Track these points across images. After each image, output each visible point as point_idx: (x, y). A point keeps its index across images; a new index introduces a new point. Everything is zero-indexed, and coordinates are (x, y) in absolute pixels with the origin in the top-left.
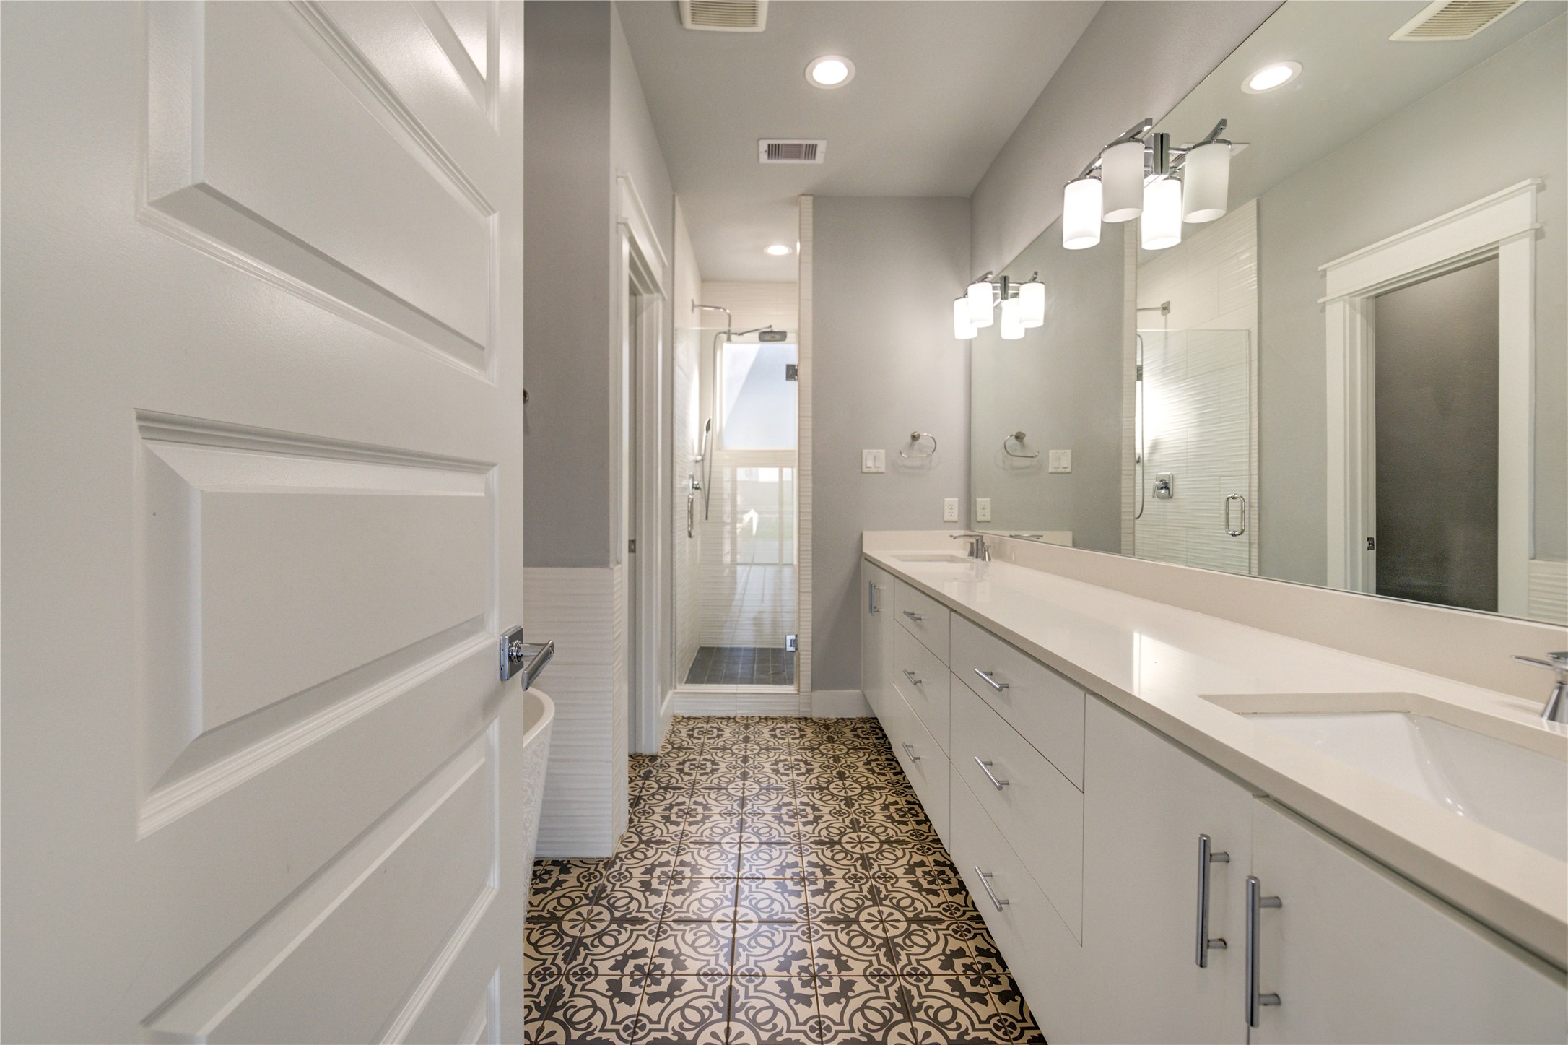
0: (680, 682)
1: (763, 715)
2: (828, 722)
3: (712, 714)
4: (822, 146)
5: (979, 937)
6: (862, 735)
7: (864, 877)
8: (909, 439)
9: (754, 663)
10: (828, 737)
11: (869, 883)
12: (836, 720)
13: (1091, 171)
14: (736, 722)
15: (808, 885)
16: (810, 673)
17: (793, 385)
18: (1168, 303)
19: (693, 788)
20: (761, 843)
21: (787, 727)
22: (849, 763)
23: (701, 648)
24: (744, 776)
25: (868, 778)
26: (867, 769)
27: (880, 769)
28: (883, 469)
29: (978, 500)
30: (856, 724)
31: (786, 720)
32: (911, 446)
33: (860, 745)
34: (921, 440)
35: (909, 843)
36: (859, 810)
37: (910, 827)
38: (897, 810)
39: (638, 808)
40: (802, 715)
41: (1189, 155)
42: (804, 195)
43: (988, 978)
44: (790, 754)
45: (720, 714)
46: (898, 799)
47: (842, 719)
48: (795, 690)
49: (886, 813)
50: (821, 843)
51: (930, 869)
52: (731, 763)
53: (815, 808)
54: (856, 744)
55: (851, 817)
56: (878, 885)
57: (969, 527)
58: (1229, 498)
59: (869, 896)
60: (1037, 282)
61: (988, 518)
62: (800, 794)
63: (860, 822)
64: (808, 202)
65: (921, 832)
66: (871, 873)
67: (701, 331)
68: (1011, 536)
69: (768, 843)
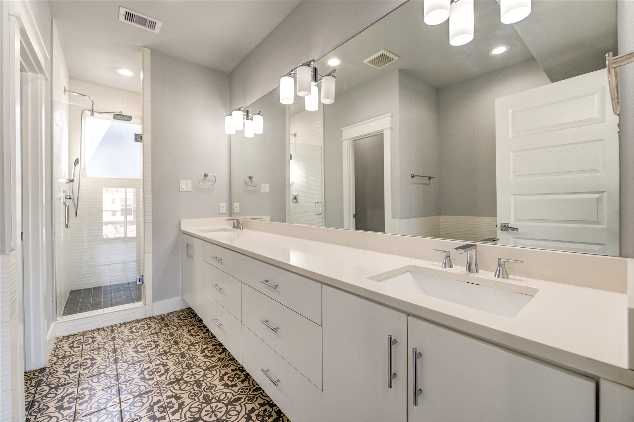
0: (59, 316)
1: (122, 322)
2: (163, 316)
3: (86, 330)
4: (159, 24)
5: (259, 398)
6: (183, 319)
7: (199, 392)
8: (203, 176)
9: (111, 294)
10: (165, 324)
11: (203, 394)
12: (167, 314)
13: (291, 74)
14: (105, 330)
15: (169, 410)
16: (152, 294)
17: (139, 145)
18: (296, 133)
19: (79, 380)
20: (135, 397)
21: (139, 325)
22: (179, 335)
23: (71, 291)
24: (116, 361)
25: (190, 340)
26: (189, 335)
27: (196, 333)
28: (190, 190)
29: (234, 204)
30: (178, 314)
31: (138, 321)
32: (204, 179)
33: (183, 323)
34: (208, 177)
35: (218, 365)
36: (189, 358)
37: (217, 357)
38: (209, 351)
39: (33, 409)
40: (147, 316)
41: (323, 78)
42: (146, 47)
43: (267, 416)
44: (144, 339)
45: (92, 329)
46: (208, 346)
47: (171, 313)
48: (142, 304)
49: (204, 354)
50: (172, 383)
51: (230, 374)
52: (105, 356)
53: (164, 365)
54: (181, 324)
55: (186, 363)
56: (207, 393)
57: (230, 215)
58: (316, 203)
59: (204, 401)
60: (260, 115)
61: (238, 211)
62: (154, 360)
63: (191, 364)
64: (148, 52)
65: (222, 358)
66: (202, 388)
67: (69, 104)
68: (250, 219)
69: (140, 395)
